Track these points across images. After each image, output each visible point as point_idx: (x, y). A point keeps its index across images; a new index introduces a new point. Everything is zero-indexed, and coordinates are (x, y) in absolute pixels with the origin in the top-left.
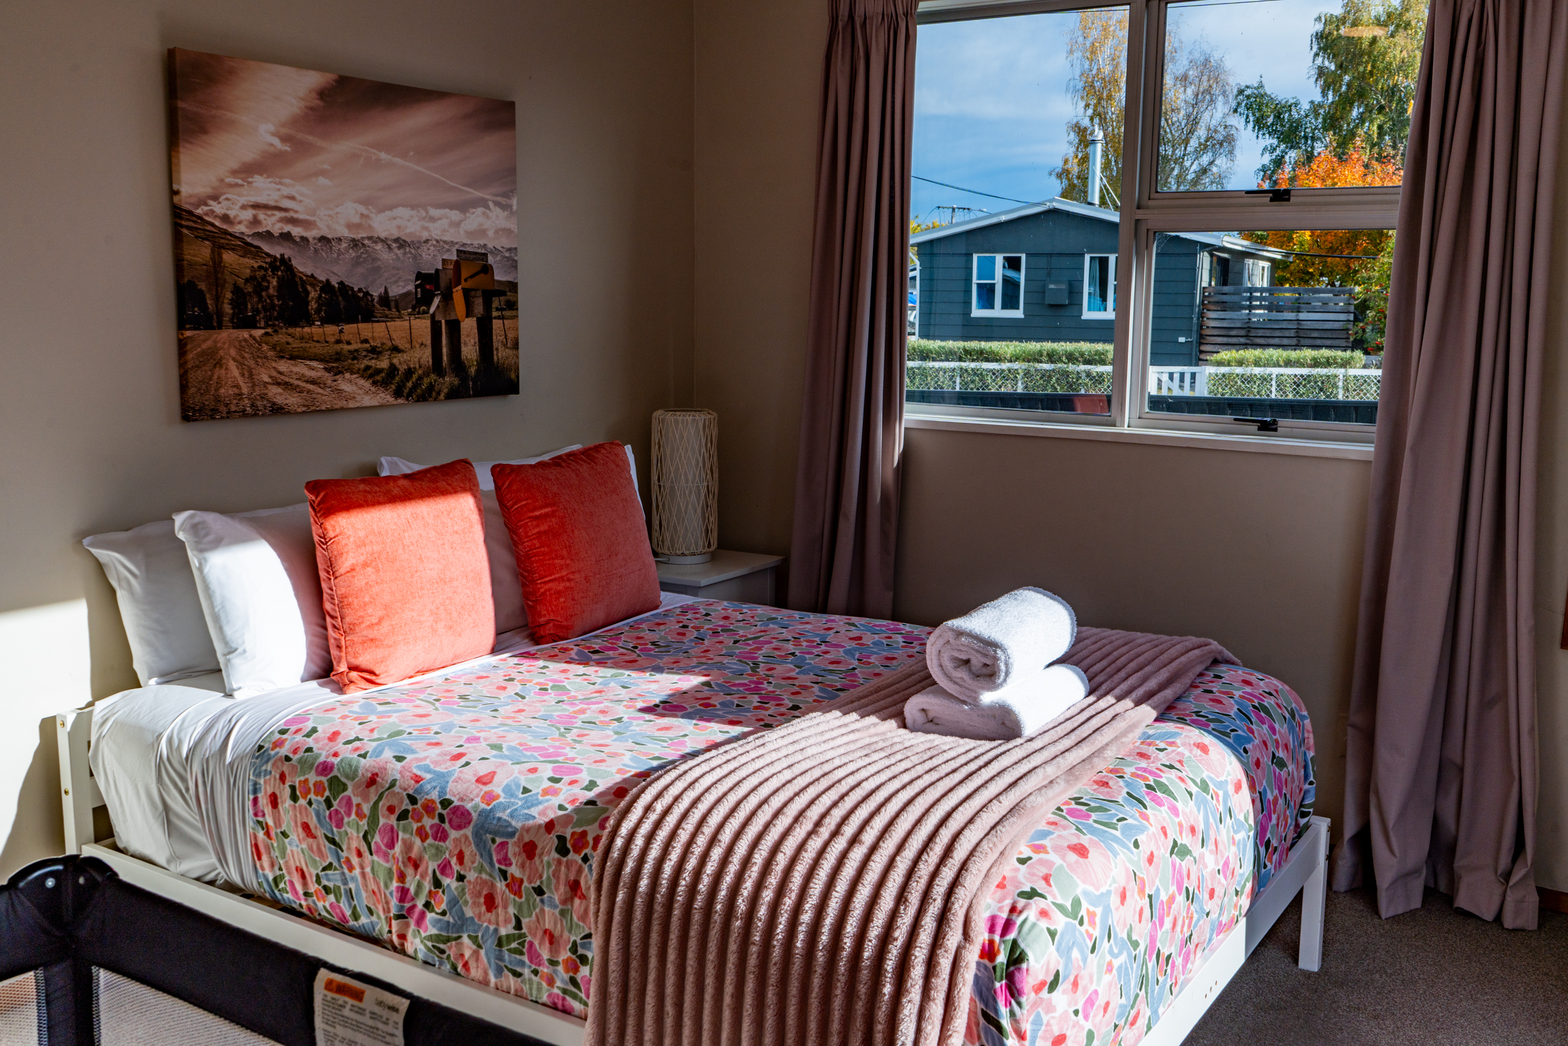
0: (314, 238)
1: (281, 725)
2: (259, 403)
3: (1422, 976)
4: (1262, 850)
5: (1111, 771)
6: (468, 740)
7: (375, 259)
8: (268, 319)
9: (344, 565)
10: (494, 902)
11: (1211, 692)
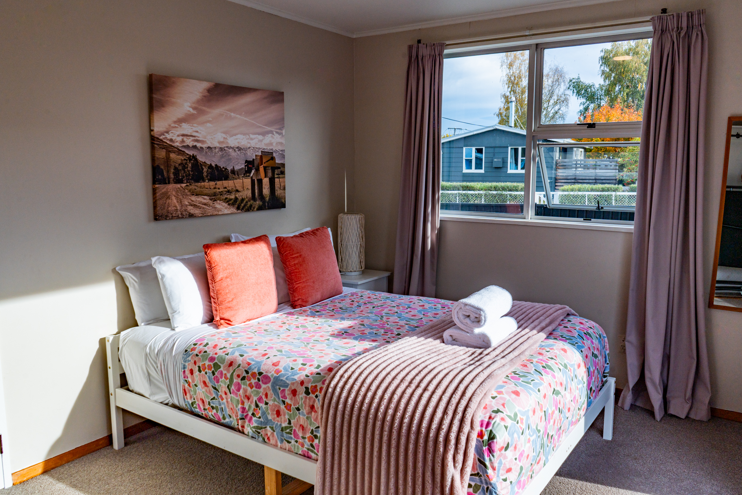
0: (206, 148)
1: (194, 342)
2: (184, 213)
3: (654, 442)
4: (589, 391)
5: (528, 360)
6: (269, 348)
7: (229, 155)
8: (187, 180)
9: (218, 278)
10: (280, 414)
11: (567, 327)
